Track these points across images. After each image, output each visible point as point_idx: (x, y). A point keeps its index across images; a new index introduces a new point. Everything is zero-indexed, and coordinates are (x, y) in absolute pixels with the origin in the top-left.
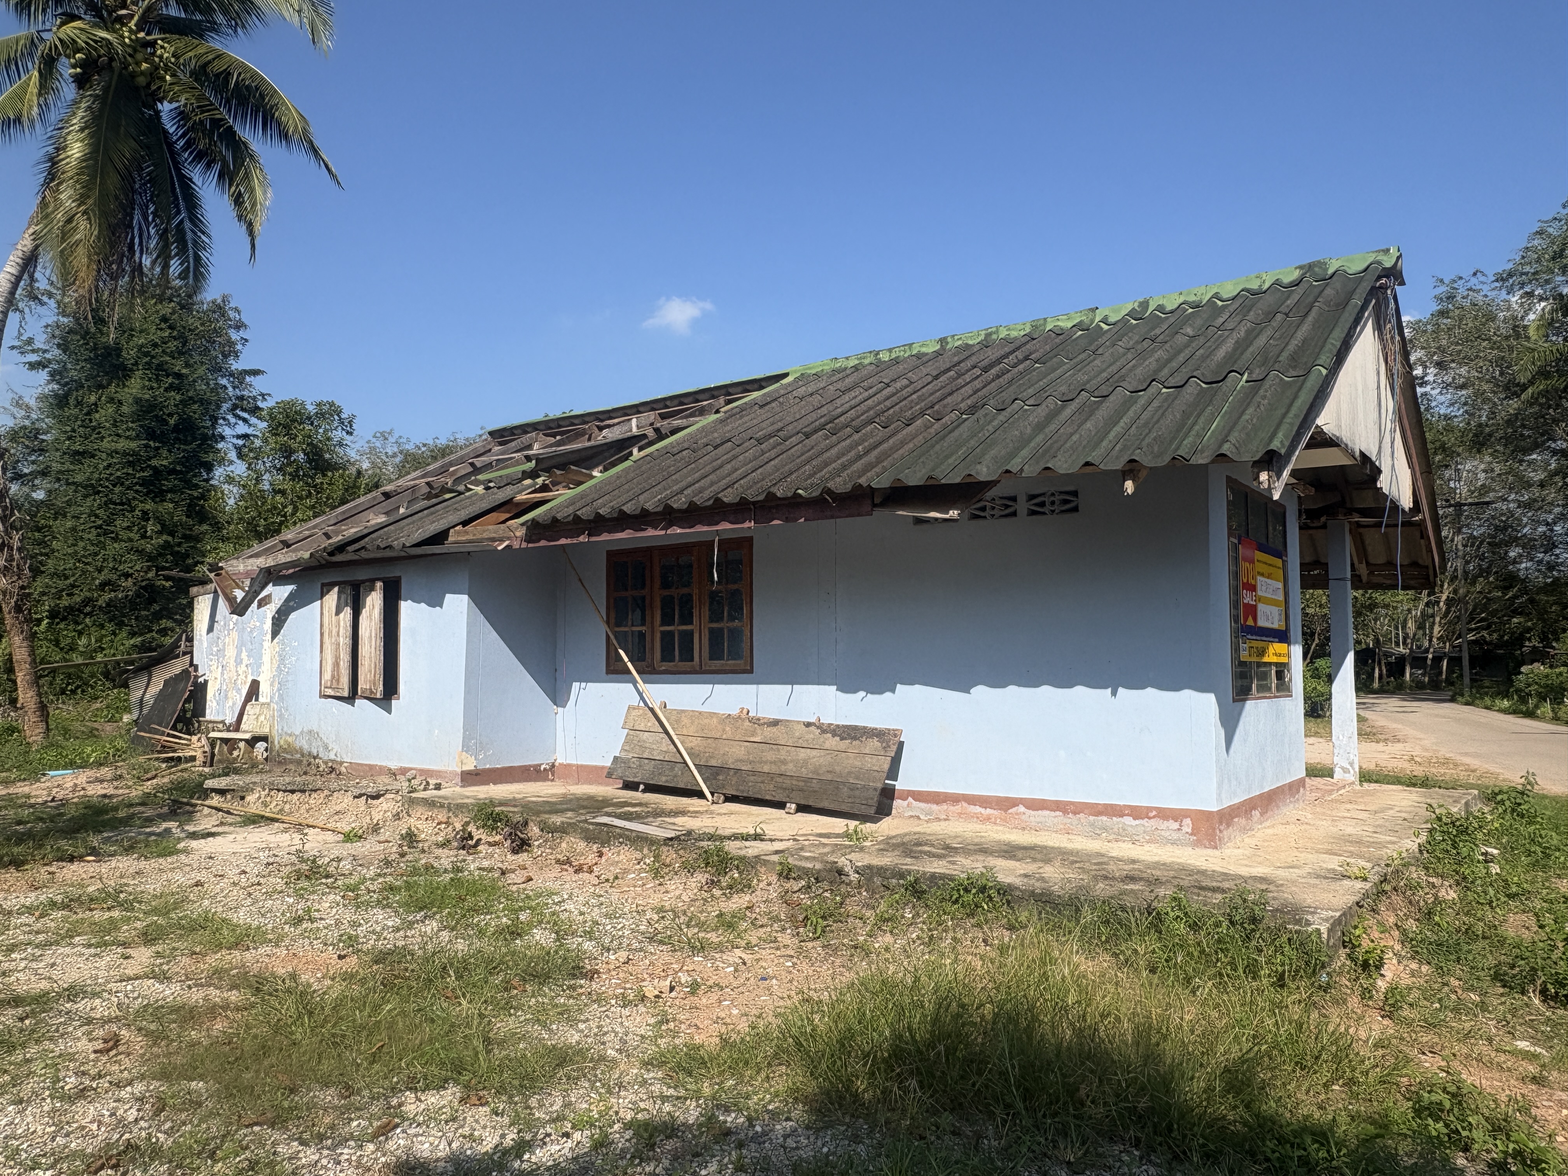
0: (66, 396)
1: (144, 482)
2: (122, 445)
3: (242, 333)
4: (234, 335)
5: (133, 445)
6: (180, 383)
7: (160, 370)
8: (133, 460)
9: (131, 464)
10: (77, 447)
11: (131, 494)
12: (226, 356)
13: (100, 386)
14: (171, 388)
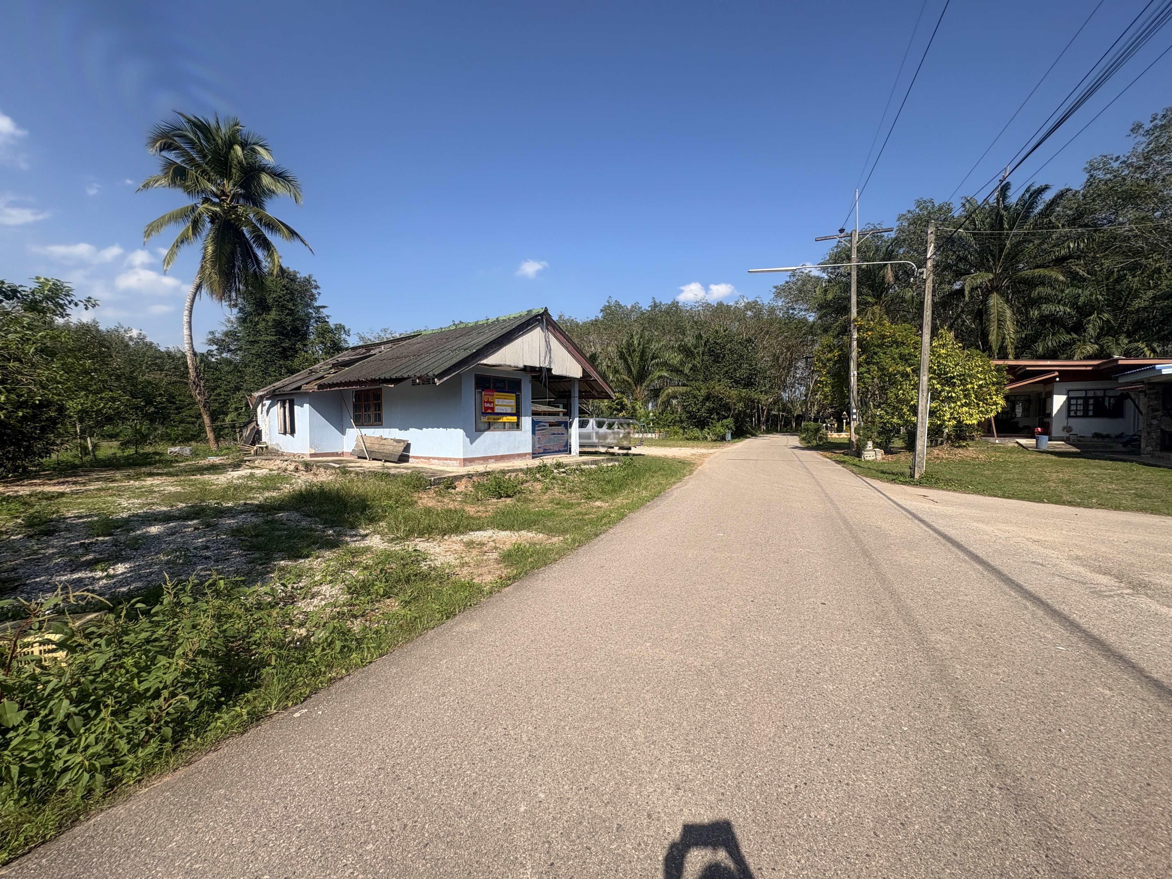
0: (246, 318)
1: (280, 353)
2: (269, 338)
3: (318, 290)
4: (314, 291)
5: (274, 338)
6: (292, 313)
7: (283, 307)
8: (274, 344)
9: (274, 346)
10: (251, 339)
11: (274, 358)
12: (312, 300)
13: (260, 314)
14: (287, 314)
